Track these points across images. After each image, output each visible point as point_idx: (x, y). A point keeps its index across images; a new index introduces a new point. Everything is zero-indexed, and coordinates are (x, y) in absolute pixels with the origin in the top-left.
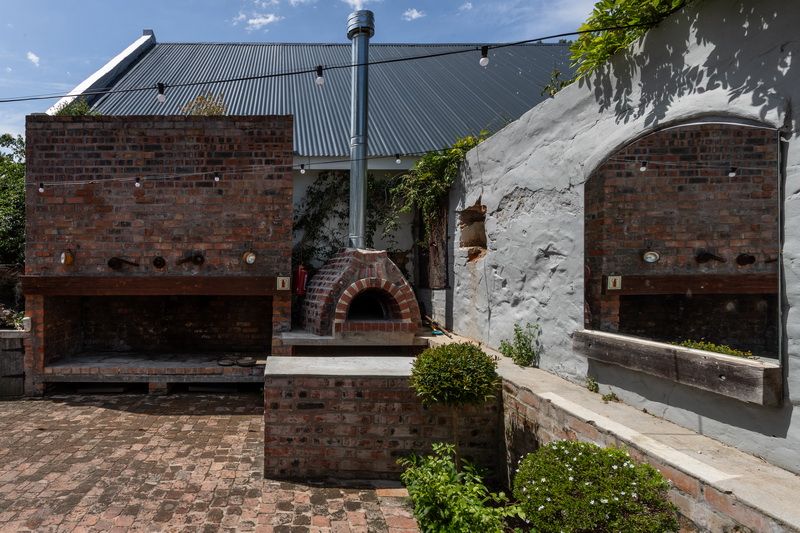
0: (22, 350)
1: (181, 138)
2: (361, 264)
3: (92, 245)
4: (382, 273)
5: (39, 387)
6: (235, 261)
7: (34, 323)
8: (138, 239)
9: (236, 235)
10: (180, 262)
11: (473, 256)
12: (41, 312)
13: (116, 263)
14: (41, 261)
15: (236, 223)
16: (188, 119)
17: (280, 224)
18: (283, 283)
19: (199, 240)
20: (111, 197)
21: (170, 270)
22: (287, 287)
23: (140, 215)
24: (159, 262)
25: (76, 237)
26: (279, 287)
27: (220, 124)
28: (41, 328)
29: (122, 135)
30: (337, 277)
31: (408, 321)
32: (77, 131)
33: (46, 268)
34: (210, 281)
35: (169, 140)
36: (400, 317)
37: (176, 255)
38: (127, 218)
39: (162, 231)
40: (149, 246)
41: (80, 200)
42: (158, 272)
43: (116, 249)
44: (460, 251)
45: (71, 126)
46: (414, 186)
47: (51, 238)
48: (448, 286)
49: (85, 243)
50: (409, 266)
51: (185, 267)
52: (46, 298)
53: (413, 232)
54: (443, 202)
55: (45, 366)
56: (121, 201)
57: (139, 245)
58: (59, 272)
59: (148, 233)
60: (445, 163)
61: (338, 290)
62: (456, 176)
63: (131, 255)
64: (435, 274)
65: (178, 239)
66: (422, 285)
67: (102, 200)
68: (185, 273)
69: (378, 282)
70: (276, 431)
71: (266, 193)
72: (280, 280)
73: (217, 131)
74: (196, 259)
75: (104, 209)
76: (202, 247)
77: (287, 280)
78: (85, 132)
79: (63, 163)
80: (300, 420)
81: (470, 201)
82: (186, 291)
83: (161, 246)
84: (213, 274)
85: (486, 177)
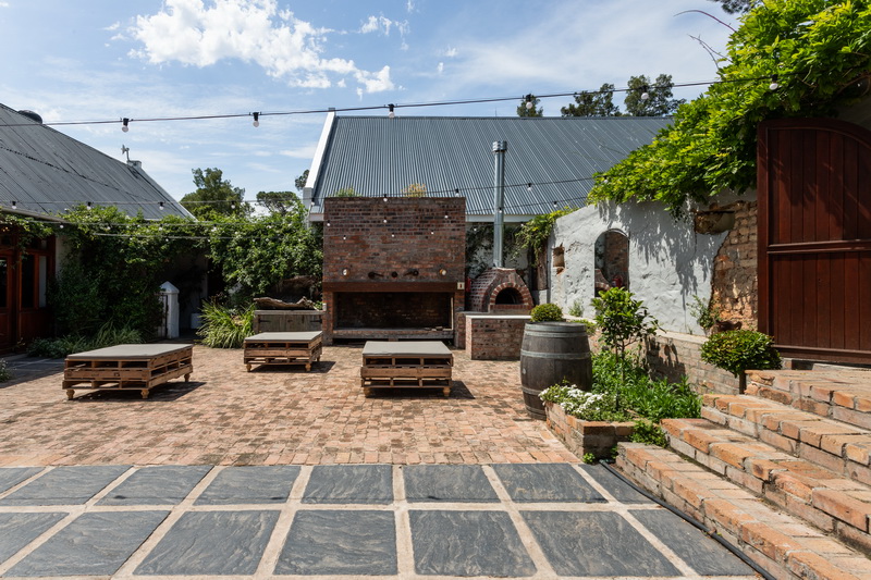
0: (321, 321)
1: (406, 209)
2: (502, 276)
3: (358, 265)
4: (512, 280)
5: (330, 341)
6: (435, 274)
7: (328, 307)
8: (383, 262)
9: (435, 260)
10: (405, 275)
11: (559, 271)
12: (331, 301)
13: (372, 275)
14: (331, 274)
15: (435, 254)
16: (410, 199)
17: (458, 254)
18: (461, 286)
19: (416, 263)
20: (369, 240)
21: (400, 278)
22: (463, 288)
23: (384, 250)
24: (394, 275)
25: (350, 261)
26: (459, 288)
27: (427, 202)
28: (331, 309)
29: (375, 207)
30: (490, 283)
31: (527, 304)
32: (352, 205)
33: (334, 277)
34: (422, 284)
35: (400, 210)
36: (523, 302)
37: (404, 271)
38: (377, 251)
39: (396, 258)
40: (389, 266)
41: (353, 241)
42: (394, 280)
43: (371, 267)
44: (553, 269)
45: (348, 203)
46: (529, 233)
47: (337, 261)
48: (547, 287)
49: (355, 264)
50: (526, 278)
51: (408, 277)
52: (334, 293)
53: (528, 258)
54: (545, 243)
55: (334, 329)
56: (374, 241)
57: (384, 266)
58: (341, 279)
59: (388, 259)
60: (545, 224)
61: (491, 289)
62: (551, 230)
63: (380, 271)
64: (541, 282)
65: (404, 262)
66: (534, 288)
67: (364, 242)
68: (408, 280)
69: (512, 284)
70: (476, 341)
71: (451, 238)
72: (459, 284)
73: (426, 205)
74: (415, 273)
75: (365, 246)
76: (417, 266)
77: (463, 284)
78: (356, 206)
79: (344, 222)
80: (486, 336)
81: (558, 245)
82: (409, 290)
83: (395, 266)
84: (423, 280)
85: (565, 234)
